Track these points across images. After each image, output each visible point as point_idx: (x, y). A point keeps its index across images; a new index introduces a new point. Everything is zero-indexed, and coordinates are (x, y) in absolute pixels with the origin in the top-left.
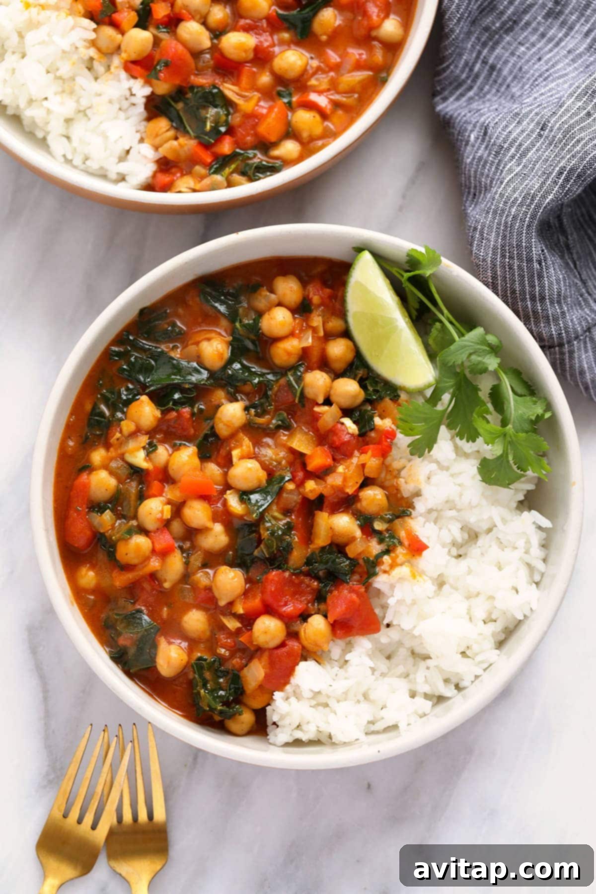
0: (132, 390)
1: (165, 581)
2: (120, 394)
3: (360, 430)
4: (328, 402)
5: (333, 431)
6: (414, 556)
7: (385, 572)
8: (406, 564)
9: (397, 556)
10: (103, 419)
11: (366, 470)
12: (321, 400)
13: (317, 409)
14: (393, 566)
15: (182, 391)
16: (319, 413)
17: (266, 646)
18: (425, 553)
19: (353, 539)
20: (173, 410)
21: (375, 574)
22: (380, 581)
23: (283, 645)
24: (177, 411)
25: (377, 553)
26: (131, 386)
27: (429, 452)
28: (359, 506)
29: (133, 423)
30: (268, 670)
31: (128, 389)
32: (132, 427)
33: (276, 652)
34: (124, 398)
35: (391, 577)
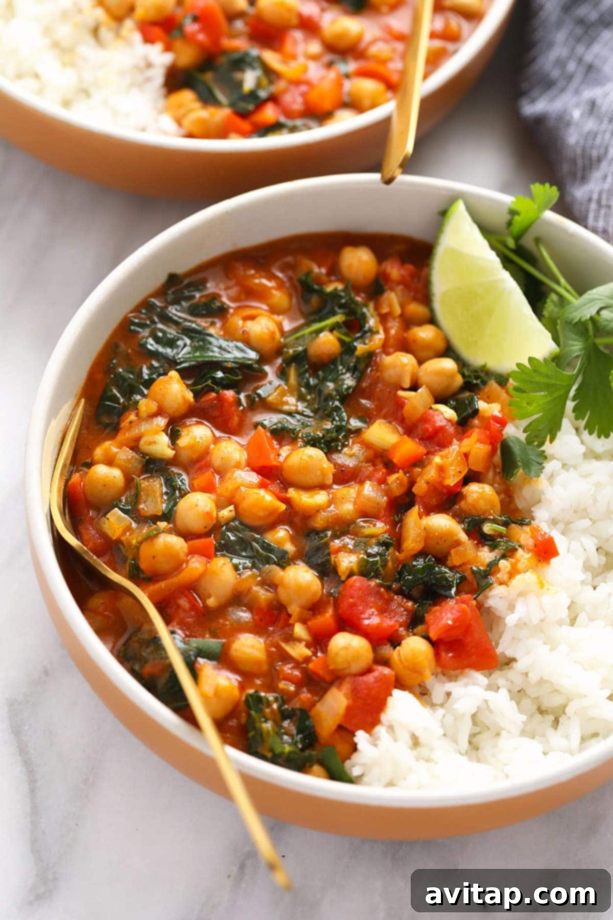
0: (156, 368)
1: (209, 596)
2: (140, 373)
3: (458, 415)
4: (414, 387)
5: (425, 419)
6: (540, 561)
7: (501, 584)
8: (530, 570)
9: (518, 561)
10: (116, 405)
11: (471, 459)
12: (407, 384)
13: (401, 393)
14: (512, 574)
15: (225, 370)
16: (406, 398)
17: (347, 671)
18: (554, 561)
19: (458, 543)
20: (213, 390)
21: (489, 586)
22: (496, 597)
23: (369, 671)
24: (217, 393)
25: (490, 560)
26: (155, 364)
27: (552, 441)
28: (463, 504)
29: (155, 403)
30: (350, 701)
31: (151, 367)
32: (153, 407)
33: (361, 678)
34: (146, 377)
35: (510, 588)
